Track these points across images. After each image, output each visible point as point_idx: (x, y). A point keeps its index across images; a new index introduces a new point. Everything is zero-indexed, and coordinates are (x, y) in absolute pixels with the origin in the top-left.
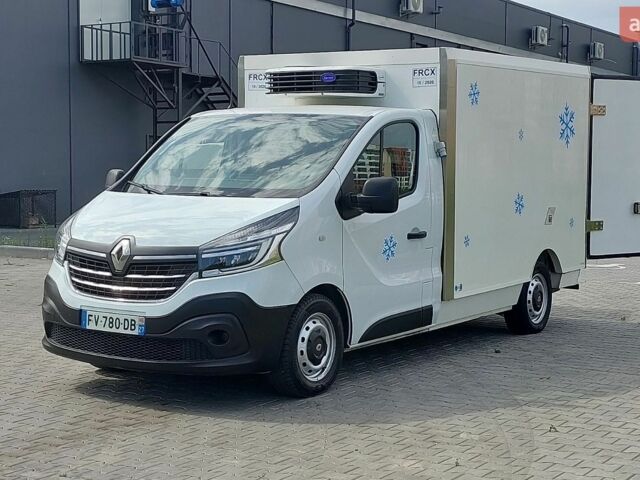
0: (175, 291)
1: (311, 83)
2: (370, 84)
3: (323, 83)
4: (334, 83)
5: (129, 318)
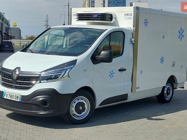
0: (32, 87)
1: (90, 17)
2: (110, 18)
3: (93, 17)
4: (97, 17)
5: (17, 95)
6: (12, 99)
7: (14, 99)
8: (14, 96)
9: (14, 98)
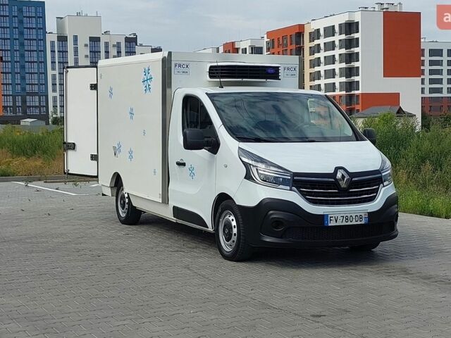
0: (376, 196)
4: (273, 74)
5: (358, 215)
6: (349, 223)
7: (354, 223)
8: (354, 217)
9: (354, 220)
